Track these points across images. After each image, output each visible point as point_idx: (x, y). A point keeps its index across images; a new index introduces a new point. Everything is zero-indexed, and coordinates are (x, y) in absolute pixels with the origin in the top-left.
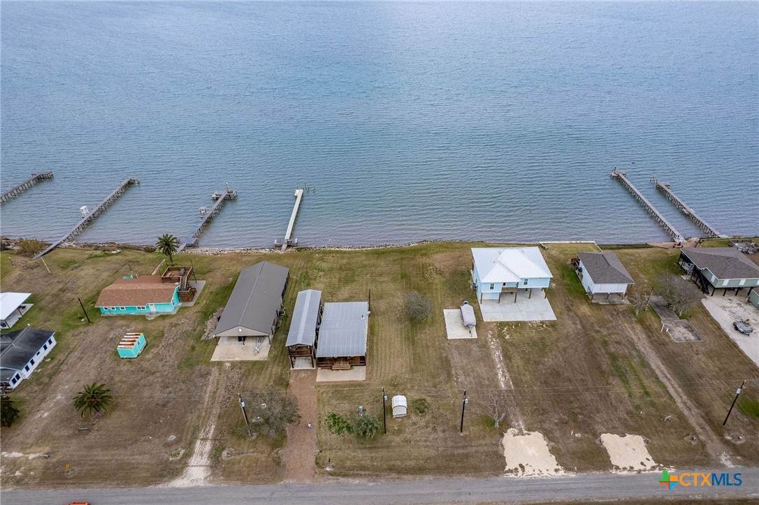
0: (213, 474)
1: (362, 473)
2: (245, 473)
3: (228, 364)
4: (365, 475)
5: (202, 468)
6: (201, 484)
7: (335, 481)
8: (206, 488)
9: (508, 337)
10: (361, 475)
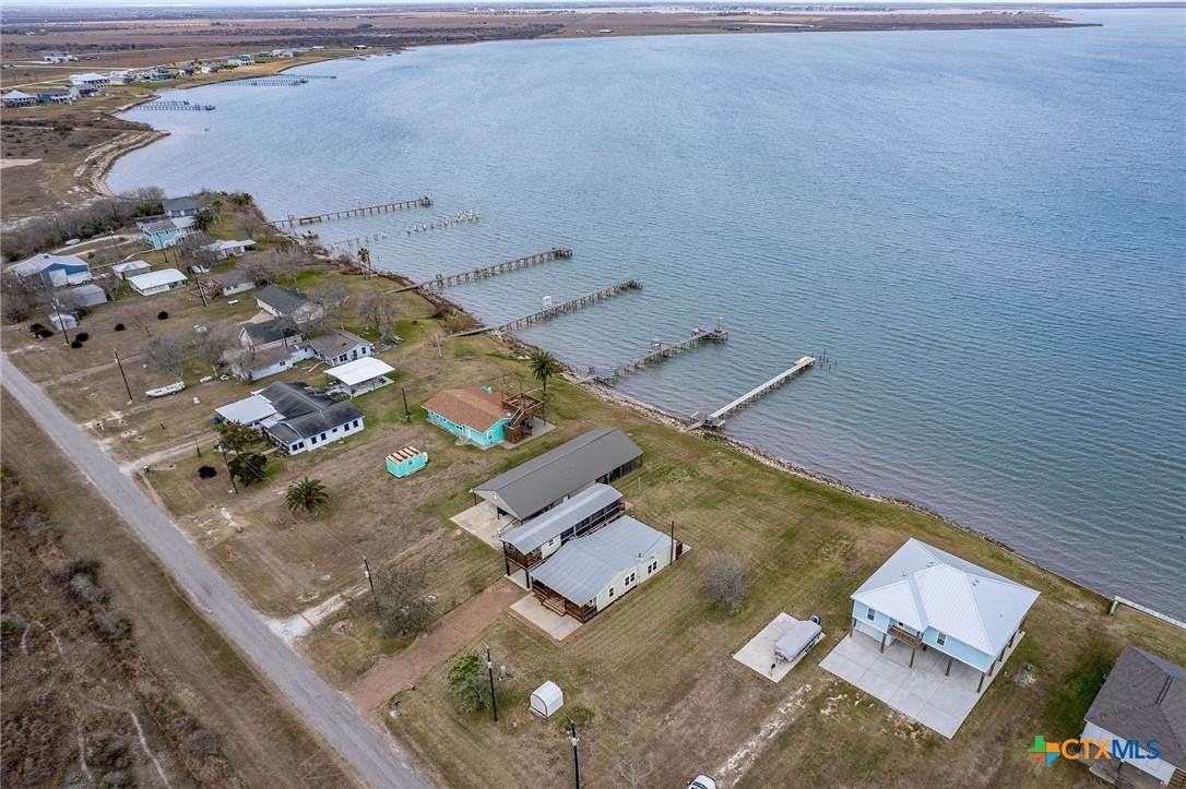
0: (306, 638)
1: (415, 745)
2: (328, 657)
3: (459, 532)
4: (414, 750)
5: (307, 625)
6: (287, 640)
7: (380, 732)
8: (284, 646)
9: (826, 712)
10: (410, 746)
